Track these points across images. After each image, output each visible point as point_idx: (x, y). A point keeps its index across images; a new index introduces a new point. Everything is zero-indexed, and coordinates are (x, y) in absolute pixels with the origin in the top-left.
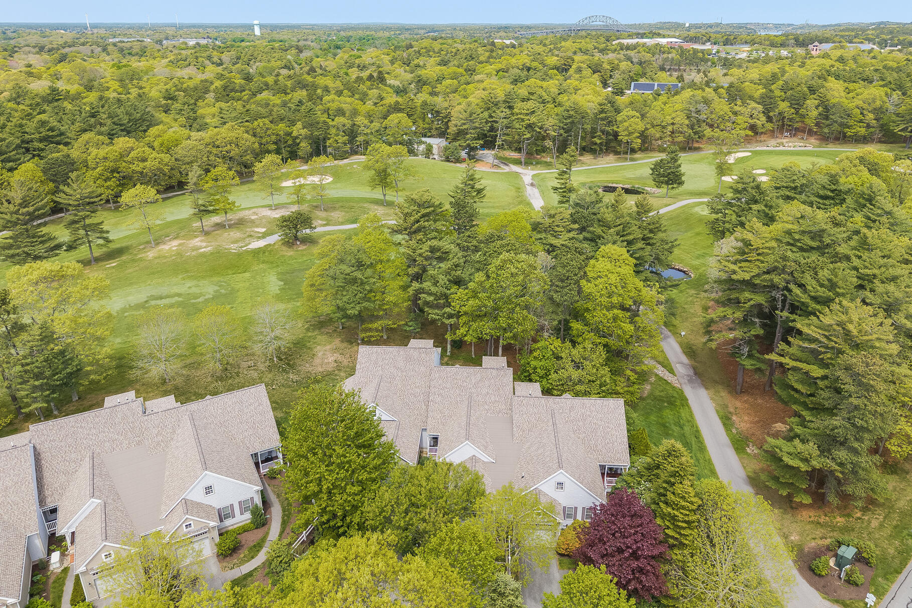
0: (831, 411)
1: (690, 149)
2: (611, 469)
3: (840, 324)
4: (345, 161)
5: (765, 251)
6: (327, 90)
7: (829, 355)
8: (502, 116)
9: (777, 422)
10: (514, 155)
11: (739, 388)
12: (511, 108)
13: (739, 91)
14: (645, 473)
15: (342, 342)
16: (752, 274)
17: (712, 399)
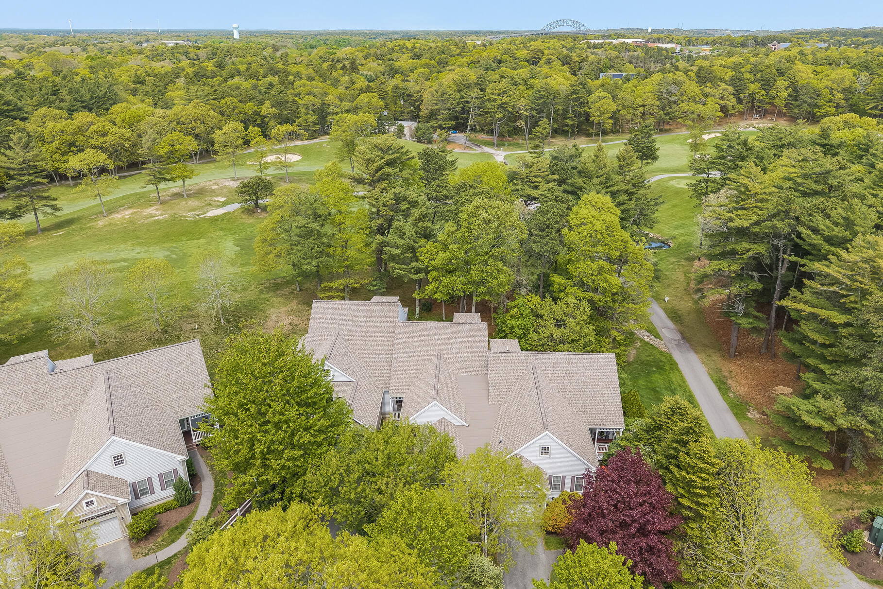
0: (858, 362)
1: (661, 130)
2: (601, 433)
3: (866, 261)
4: (315, 141)
5: (764, 196)
6: (298, 76)
7: (852, 298)
8: (474, 97)
9: (778, 385)
10: (485, 137)
11: (732, 350)
12: (483, 90)
13: (709, 74)
14: (644, 435)
15: (299, 304)
16: (751, 222)
17: (703, 363)
